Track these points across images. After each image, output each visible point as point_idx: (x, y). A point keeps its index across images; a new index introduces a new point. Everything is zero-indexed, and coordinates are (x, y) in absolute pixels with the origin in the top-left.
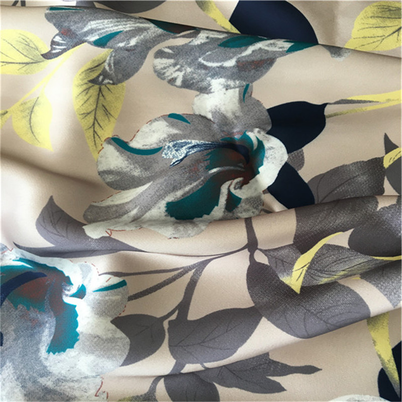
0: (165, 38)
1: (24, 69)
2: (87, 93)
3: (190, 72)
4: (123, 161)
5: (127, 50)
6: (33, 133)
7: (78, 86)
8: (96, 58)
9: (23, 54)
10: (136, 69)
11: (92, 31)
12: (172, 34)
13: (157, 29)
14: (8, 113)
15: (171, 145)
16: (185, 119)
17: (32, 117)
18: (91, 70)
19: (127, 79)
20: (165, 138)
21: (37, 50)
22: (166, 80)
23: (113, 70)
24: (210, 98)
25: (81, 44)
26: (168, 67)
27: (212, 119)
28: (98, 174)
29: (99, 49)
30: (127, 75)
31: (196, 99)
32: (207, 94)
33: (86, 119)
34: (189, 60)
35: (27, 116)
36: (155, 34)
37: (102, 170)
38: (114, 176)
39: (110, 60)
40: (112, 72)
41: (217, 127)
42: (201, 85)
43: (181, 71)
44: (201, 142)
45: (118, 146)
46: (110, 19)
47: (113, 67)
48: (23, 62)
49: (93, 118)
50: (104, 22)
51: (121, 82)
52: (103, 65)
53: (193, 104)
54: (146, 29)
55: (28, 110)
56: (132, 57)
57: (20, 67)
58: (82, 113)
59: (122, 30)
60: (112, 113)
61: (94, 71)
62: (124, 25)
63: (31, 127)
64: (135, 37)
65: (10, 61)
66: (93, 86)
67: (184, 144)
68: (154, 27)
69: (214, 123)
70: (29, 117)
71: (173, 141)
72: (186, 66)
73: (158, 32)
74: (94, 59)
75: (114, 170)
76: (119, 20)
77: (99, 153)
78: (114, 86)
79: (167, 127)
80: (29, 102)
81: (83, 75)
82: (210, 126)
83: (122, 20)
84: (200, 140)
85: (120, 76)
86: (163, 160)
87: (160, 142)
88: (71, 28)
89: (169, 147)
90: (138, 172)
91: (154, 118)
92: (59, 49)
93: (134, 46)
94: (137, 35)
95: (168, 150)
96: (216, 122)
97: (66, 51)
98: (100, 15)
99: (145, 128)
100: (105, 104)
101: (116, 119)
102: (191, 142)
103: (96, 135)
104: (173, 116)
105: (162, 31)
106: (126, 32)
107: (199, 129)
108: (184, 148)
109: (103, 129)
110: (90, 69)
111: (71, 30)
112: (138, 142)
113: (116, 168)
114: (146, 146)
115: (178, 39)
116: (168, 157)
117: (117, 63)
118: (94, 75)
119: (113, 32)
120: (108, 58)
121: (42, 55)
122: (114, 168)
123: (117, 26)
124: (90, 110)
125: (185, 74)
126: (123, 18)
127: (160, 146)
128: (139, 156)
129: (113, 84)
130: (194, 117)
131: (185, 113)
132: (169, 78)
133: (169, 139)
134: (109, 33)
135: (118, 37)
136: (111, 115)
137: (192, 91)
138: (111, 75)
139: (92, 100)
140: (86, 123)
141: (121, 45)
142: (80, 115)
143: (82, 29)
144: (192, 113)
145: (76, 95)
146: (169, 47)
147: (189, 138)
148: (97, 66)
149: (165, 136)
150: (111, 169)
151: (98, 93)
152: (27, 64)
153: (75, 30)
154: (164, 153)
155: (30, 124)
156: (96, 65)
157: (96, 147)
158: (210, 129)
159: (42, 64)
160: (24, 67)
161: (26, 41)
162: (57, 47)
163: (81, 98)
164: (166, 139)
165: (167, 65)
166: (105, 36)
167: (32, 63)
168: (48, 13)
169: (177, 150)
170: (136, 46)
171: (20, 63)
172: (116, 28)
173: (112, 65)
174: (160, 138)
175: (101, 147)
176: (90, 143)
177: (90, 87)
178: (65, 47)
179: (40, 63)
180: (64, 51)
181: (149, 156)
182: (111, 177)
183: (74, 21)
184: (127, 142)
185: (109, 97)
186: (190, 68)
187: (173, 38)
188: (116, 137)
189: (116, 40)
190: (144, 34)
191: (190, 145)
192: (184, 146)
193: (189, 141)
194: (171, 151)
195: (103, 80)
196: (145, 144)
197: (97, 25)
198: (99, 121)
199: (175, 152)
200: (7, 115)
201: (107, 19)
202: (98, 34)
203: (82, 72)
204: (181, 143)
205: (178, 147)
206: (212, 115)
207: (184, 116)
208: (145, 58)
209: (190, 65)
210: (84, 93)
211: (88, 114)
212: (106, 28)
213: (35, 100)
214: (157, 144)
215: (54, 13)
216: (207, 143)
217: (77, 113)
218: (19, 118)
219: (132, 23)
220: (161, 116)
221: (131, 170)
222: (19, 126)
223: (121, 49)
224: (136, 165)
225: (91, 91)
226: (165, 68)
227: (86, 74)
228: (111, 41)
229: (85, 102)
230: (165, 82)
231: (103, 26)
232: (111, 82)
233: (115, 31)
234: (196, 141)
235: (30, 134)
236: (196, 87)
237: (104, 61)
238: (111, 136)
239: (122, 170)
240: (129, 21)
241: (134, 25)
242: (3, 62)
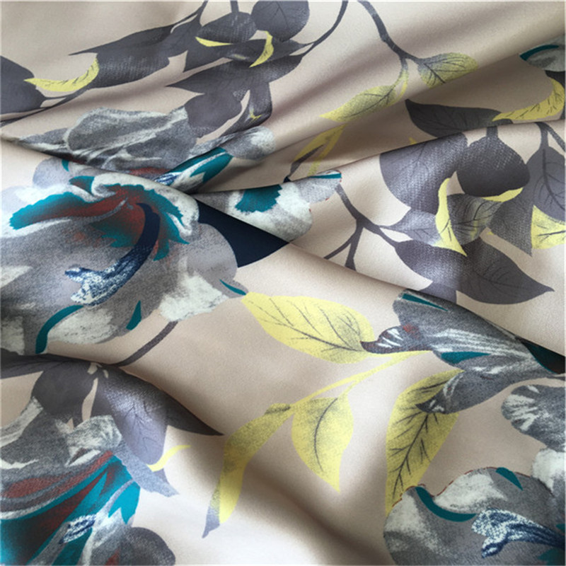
0: (539, 375)
1: (331, 352)
2: (410, 421)
3: (546, 419)
4: (420, 523)
5: (482, 377)
6: (316, 452)
7: (400, 409)
8: (436, 375)
9: (337, 333)
10: (481, 400)
11: (446, 341)
12: (550, 372)
13: (533, 362)
14: (290, 409)
15: (488, 513)
16: (517, 481)
17: (320, 426)
18: (425, 390)
19: (463, 409)
20: (483, 502)
21: (359, 334)
22: (512, 420)
23: (452, 395)
24: (559, 458)
25: (423, 349)
26: (522, 406)
27: (552, 490)
28: (383, 536)
29: (447, 365)
30: (465, 404)
31: (540, 454)
32: (557, 451)
33: (395, 458)
34: (553, 405)
35: (314, 422)
36: (529, 368)
37: (389, 530)
38: (401, 542)
39: (453, 382)
40: (449, 397)
41: (555, 504)
42: (553, 437)
43: (535, 414)
44: (530, 521)
45: (420, 500)
46: (479, 333)
47: (452, 391)
48: (333, 343)
49: (404, 456)
50: (468, 335)
51: (455, 412)
52: (442, 386)
53: (534, 461)
54: (520, 359)
55: (317, 413)
56: (483, 386)
57: (326, 348)
58: (394, 447)
59: (489, 352)
60: (428, 452)
61: (427, 392)
62: (495, 347)
63: (315, 440)
64: (502, 366)
65: (314, 336)
66: (419, 413)
67: (505, 518)
68: (532, 359)
69: (553, 496)
70: (316, 424)
71: (492, 509)
72: (545, 411)
73: (534, 367)
74: (434, 375)
75: (405, 532)
76: (490, 338)
77: (393, 506)
78: (444, 415)
79: (491, 487)
80: (322, 400)
81: (412, 395)
82: (547, 500)
83: (494, 339)
84: (528, 518)
85: (456, 403)
86: (471, 535)
87: (476, 506)
88: (420, 327)
89: (484, 517)
90: (434, 544)
91: (476, 468)
92: (389, 344)
93: (494, 375)
94: (505, 364)
95: (483, 521)
96: (556, 496)
97: (398, 351)
98: (467, 325)
99: (461, 480)
100: (424, 439)
101: (430, 461)
102: (516, 518)
103: (399, 480)
104: (503, 472)
105: (540, 365)
106: (493, 357)
107: (531, 500)
108: (504, 524)
109: (410, 474)
110: (424, 388)
111: (418, 329)
112: (447, 500)
113: (407, 531)
114: (455, 506)
115: (555, 380)
116: (479, 532)
117: (460, 387)
118: (426, 398)
119: (476, 351)
120: (452, 379)
121: (362, 343)
122: (405, 530)
123: (484, 345)
124: (404, 445)
125: (538, 418)
126: (496, 337)
127: (473, 513)
128: (443, 519)
129: (444, 413)
130: (529, 481)
131: (520, 471)
132: (516, 419)
133: (488, 504)
134: (470, 351)
135: (479, 359)
136: (426, 455)
137: (538, 442)
138: (446, 401)
139: (413, 432)
140: (394, 463)
141: (478, 369)
142: (391, 450)
143: (433, 333)
144: (528, 474)
145: (394, 422)
146: (537, 386)
147: (514, 511)
148: (434, 386)
149: (484, 498)
150: (400, 531)
151: (421, 423)
152: (337, 346)
153: (424, 331)
154: (475, 523)
155: (315, 436)
156: (434, 384)
157: (393, 498)
158: (545, 504)
159: (357, 354)
160: (330, 349)
161: (350, 321)
162: (388, 341)
163: (400, 427)
164: (484, 504)
165: (523, 404)
166: (462, 353)
167: (344, 348)
168: (399, 302)
169: (494, 525)
170: (497, 376)
171: (327, 343)
172: (482, 348)
173: (453, 388)
174: (476, 500)
175: (399, 498)
176: (389, 491)
177: (416, 414)
178: (399, 345)
179: (356, 353)
180: (395, 349)
181: (454, 523)
182: (398, 544)
183: (429, 320)
184: (433, 496)
185: (433, 429)
186: (549, 413)
187: (548, 377)
188: (422, 486)
189: (473, 361)
190: (515, 365)
191: (513, 522)
192: (505, 521)
193: (514, 515)
194: (486, 523)
195: (434, 406)
196: (455, 503)
197: (458, 336)
198: (409, 463)
199: (491, 526)
200: (288, 413)
201: (474, 332)
202: (454, 348)
203: (413, 391)
204: (502, 514)
205: (497, 520)
206: (554, 484)
207: (518, 476)
208: (499, 391)
209: (550, 410)
210: (406, 421)
211: (401, 450)
212: (469, 343)
213: (331, 401)
214: (470, 507)
215: (407, 304)
216: (538, 526)
217: (387, 446)
218: (302, 421)
219: (505, 346)
220: (487, 468)
221: (426, 538)
222: (300, 433)
223: (475, 373)
224: (434, 532)
225: (415, 419)
226: (517, 406)
227: (417, 394)
228: (467, 361)
229: (402, 434)
230: (509, 422)
231: (464, 340)
232: (442, 409)
233: (479, 351)
234: (524, 518)
235: (310, 452)
236: (546, 438)
237: (445, 382)
238: (416, 485)
239: (414, 534)
240: (503, 343)
241: (506, 351)
242: (306, 334)
